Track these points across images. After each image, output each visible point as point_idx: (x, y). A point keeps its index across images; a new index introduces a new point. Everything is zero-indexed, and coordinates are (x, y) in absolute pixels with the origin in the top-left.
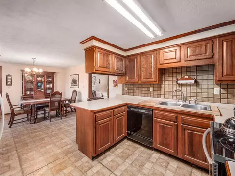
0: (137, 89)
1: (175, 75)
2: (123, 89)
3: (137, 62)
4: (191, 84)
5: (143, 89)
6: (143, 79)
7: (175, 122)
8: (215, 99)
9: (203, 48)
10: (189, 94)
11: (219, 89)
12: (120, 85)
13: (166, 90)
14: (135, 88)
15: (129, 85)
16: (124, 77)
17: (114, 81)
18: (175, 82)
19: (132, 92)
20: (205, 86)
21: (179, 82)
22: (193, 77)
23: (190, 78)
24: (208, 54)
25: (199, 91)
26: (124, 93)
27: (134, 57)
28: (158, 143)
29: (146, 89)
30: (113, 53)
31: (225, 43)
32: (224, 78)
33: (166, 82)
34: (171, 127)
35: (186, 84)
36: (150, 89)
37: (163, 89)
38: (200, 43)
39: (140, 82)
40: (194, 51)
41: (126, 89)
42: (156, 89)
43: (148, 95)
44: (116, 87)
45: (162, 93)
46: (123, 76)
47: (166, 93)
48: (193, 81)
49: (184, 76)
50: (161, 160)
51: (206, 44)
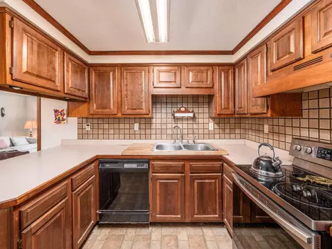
0: (111, 126)
1: (169, 106)
2: (81, 128)
3: (114, 79)
4: (188, 119)
5: (122, 126)
6: (126, 110)
7: (182, 173)
8: (210, 135)
9: (205, 74)
10: (185, 132)
11: (212, 124)
12: (73, 121)
13: (158, 126)
14: (106, 126)
15: (95, 121)
16: (86, 105)
17: (56, 111)
18: (170, 116)
19: (101, 131)
20: (201, 121)
21: (176, 115)
22: (191, 110)
23: (187, 111)
24: (208, 82)
25: (195, 126)
26: (82, 135)
27: (109, 69)
28: (158, 212)
29: (127, 126)
30: (65, 50)
31: (223, 73)
32: (222, 112)
33: (159, 115)
34: (176, 181)
35: (182, 119)
36: (134, 127)
37: (153, 126)
38: (202, 68)
39: (120, 115)
40: (195, 76)
41: (88, 128)
42: (143, 126)
43: (132, 136)
44: (62, 125)
45: (153, 131)
46: (84, 102)
47: (158, 132)
48: (191, 115)
49: (180, 108)
50: (166, 239)
51: (207, 70)
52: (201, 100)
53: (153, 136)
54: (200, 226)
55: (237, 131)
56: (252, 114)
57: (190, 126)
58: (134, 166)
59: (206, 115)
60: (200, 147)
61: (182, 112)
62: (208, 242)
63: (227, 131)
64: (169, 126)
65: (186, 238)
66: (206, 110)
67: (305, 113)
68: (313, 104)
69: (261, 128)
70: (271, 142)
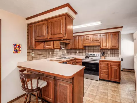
0: (42, 53)
2: (29, 55)
5: (46, 53)
15: (36, 51)
17: (15, 45)
26: (30, 59)
41: (33, 55)
43: (49, 57)
44: (18, 54)
69: (76, 52)
70: (79, 55)
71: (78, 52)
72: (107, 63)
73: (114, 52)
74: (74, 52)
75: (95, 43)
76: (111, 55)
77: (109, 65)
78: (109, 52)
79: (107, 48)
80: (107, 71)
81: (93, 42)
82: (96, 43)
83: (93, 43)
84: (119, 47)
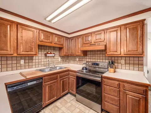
0: (10, 62)
1: (43, 51)
4: (51, 57)
6: (21, 51)
8: (59, 63)
11: (60, 59)
13: (37, 61)
20: (56, 57)
23: (51, 53)
25: (54, 60)
28: (47, 101)
31: (66, 40)
32: (66, 54)
36: (20, 62)
37: (34, 61)
39: (15, 55)
40: (58, 40)
42: (27, 61)
45: (34, 64)
47: (37, 63)
48: (54, 55)
49: (48, 52)
50: (53, 109)
51: (62, 38)
52: (56, 49)
53: (34, 66)
54: (61, 98)
55: (67, 61)
56: (76, 55)
57: (52, 60)
58: (35, 82)
59: (58, 55)
60: (58, 68)
61: (49, 54)
62: (67, 101)
63: (64, 61)
64: (43, 60)
65: (60, 104)
66: (58, 53)
67: (88, 55)
68: (90, 53)
69: (75, 59)
70: (79, 63)
71: (77, 59)
72: (117, 83)
73: (132, 62)
74: (73, 59)
75: (98, 45)
76: (127, 65)
77: (122, 89)
78: (123, 61)
79: (119, 53)
80: (117, 98)
81: (95, 44)
82: (100, 45)
83: (95, 46)
84: (143, 52)
